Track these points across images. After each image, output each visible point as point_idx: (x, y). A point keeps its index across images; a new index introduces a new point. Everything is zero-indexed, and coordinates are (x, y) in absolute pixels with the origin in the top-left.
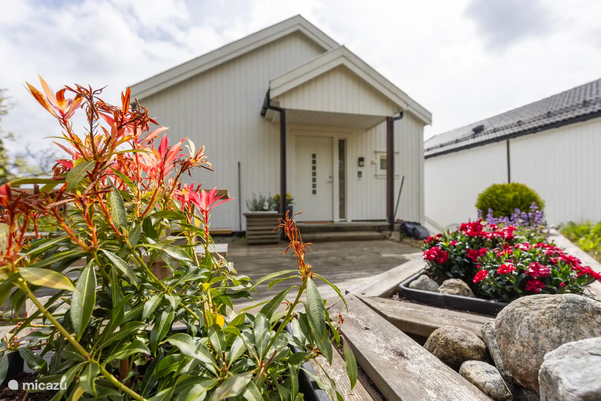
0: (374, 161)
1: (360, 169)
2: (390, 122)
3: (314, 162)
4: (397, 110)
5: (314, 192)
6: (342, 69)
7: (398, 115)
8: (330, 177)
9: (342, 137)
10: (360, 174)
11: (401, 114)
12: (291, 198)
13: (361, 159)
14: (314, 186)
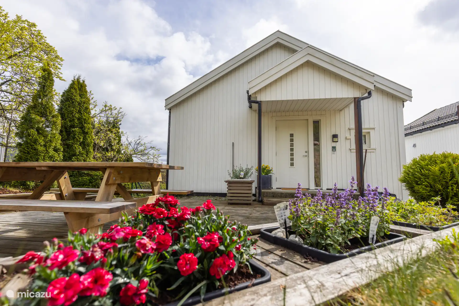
0: (348, 137)
1: (334, 144)
2: (357, 102)
3: (292, 140)
4: (365, 91)
5: (292, 164)
6: (308, 64)
7: (366, 95)
8: (306, 152)
9: (316, 118)
10: (334, 148)
11: (370, 93)
12: (270, 169)
13: (335, 136)
14: (292, 159)
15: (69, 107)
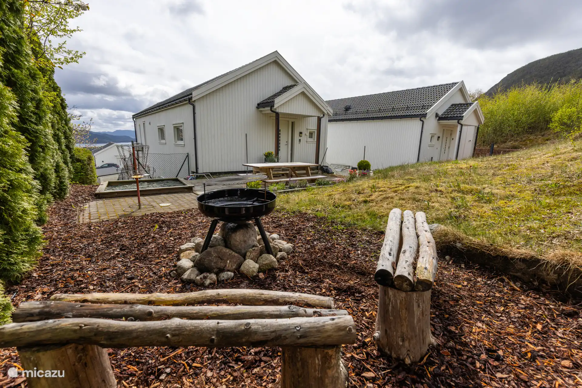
0: (306, 134)
1: (300, 138)
2: (319, 119)
3: (280, 134)
5: (279, 150)
7: (322, 115)
8: (287, 142)
9: (293, 120)
10: (300, 140)
11: (324, 115)
13: (301, 133)
14: (280, 147)
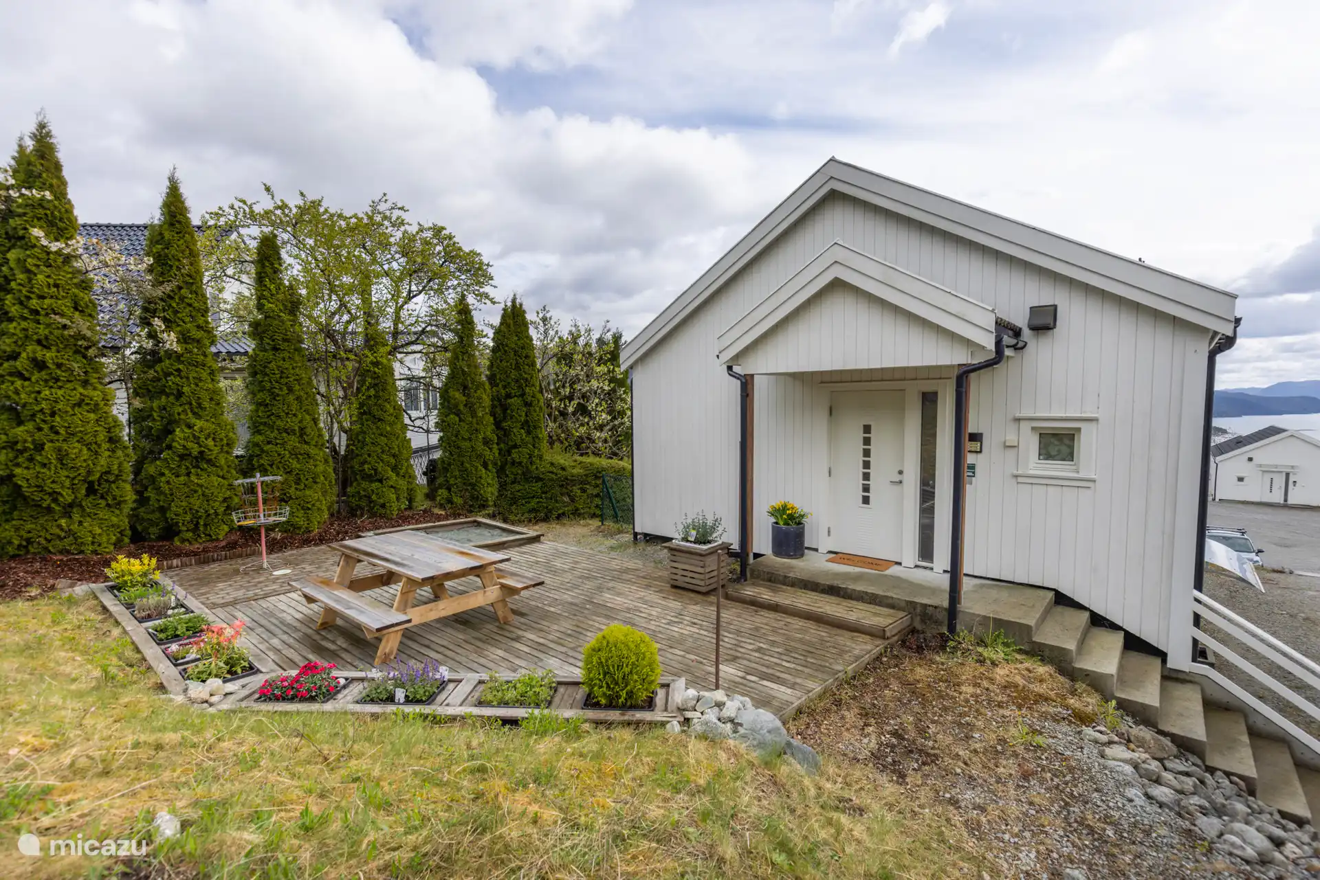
0: (1011, 441)
1: (971, 459)
3: (867, 441)
5: (866, 500)
8: (900, 473)
9: (928, 386)
10: (971, 469)
12: (799, 512)
13: (975, 438)
14: (866, 489)
15: (501, 361)
